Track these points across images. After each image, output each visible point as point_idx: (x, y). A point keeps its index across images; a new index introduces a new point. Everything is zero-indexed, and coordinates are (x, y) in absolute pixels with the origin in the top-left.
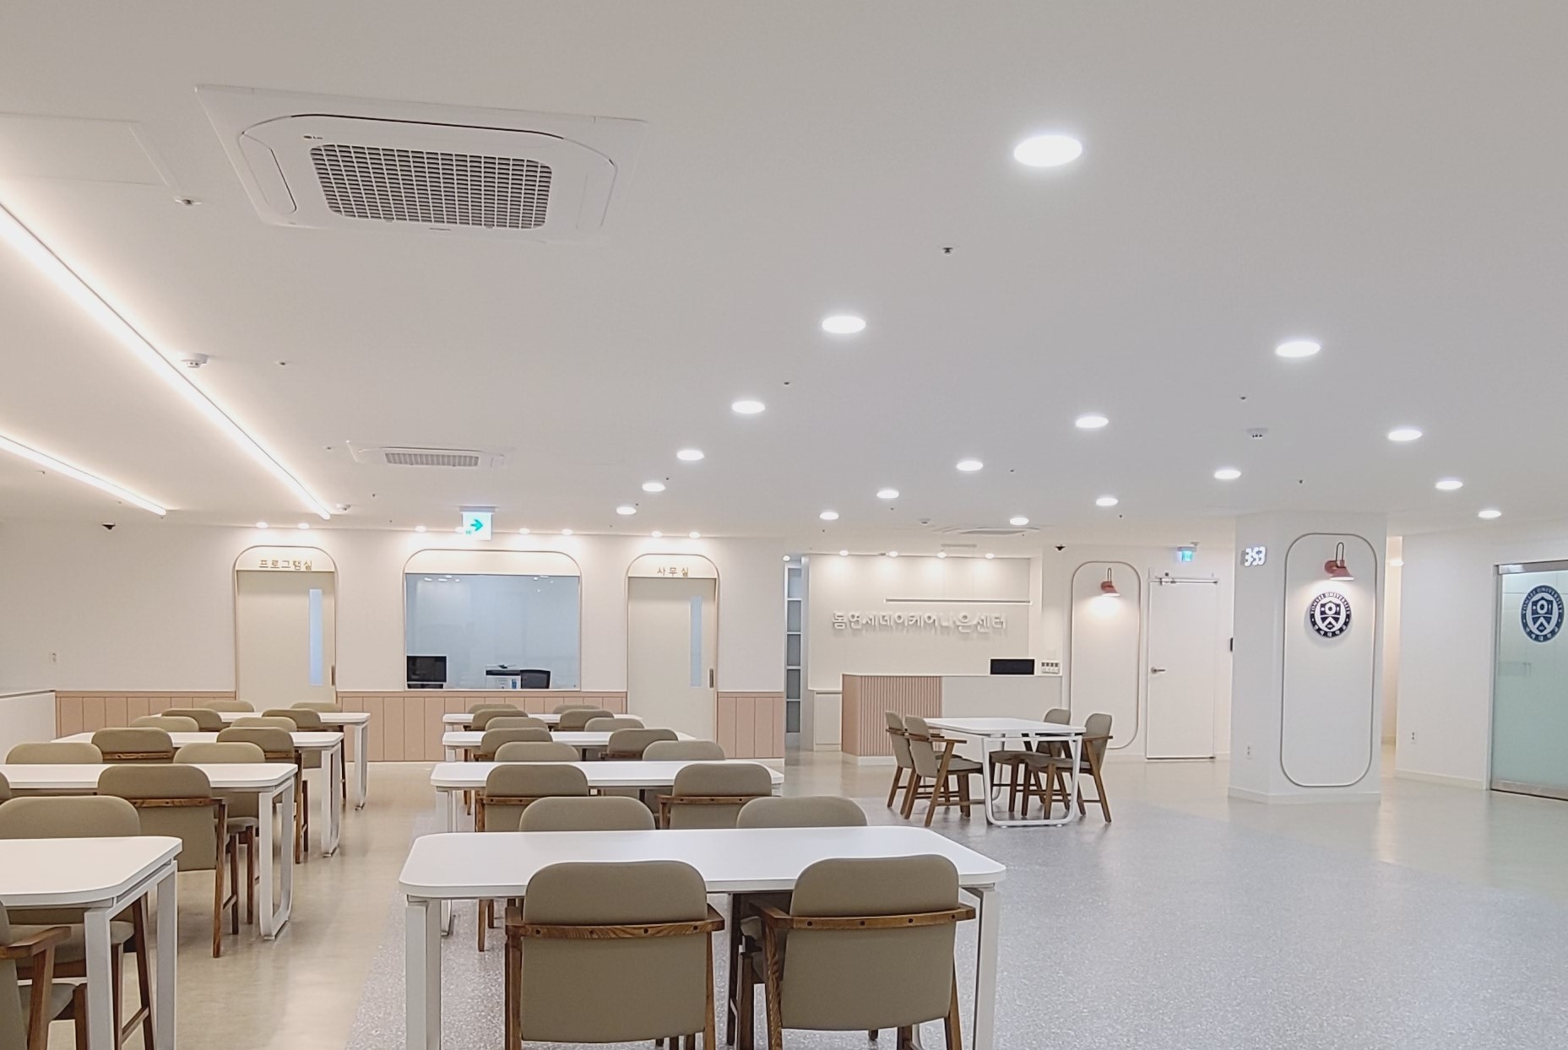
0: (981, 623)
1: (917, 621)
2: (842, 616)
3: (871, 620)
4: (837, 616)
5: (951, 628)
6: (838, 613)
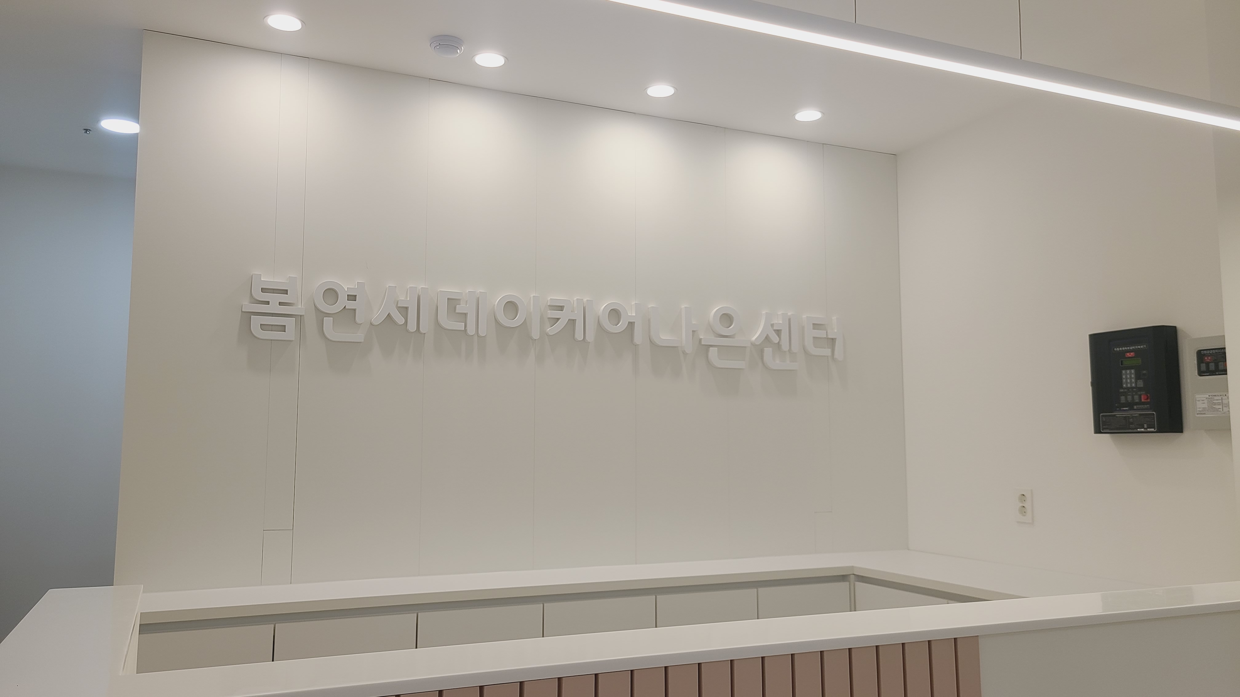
0: (775, 339)
1: (572, 322)
2: (285, 292)
3: (404, 311)
4: (263, 290)
5: (684, 353)
6: (269, 279)
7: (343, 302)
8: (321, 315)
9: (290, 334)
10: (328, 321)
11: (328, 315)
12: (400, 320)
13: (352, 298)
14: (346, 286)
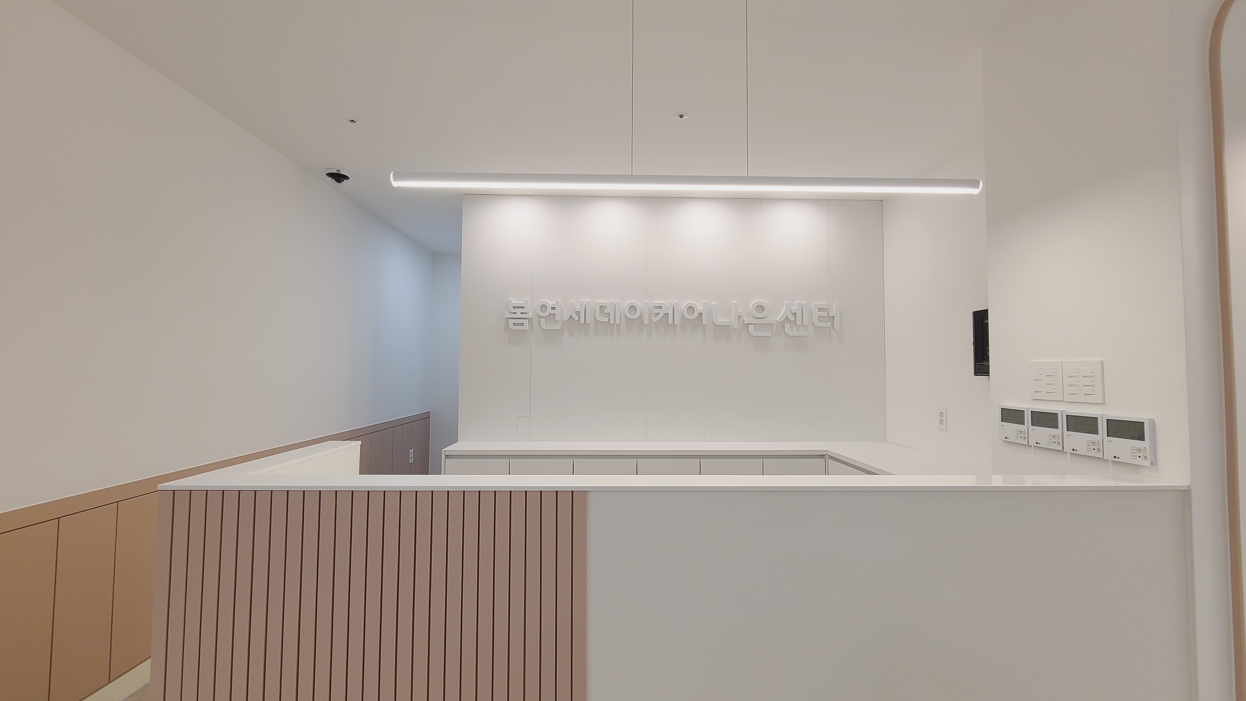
0: (792, 318)
1: (667, 315)
2: (523, 307)
3: (578, 313)
4: (514, 307)
5: (734, 329)
6: (515, 302)
7: (549, 311)
8: (540, 317)
9: (526, 327)
10: (543, 320)
11: (543, 317)
12: (576, 318)
13: (553, 308)
14: (550, 303)
